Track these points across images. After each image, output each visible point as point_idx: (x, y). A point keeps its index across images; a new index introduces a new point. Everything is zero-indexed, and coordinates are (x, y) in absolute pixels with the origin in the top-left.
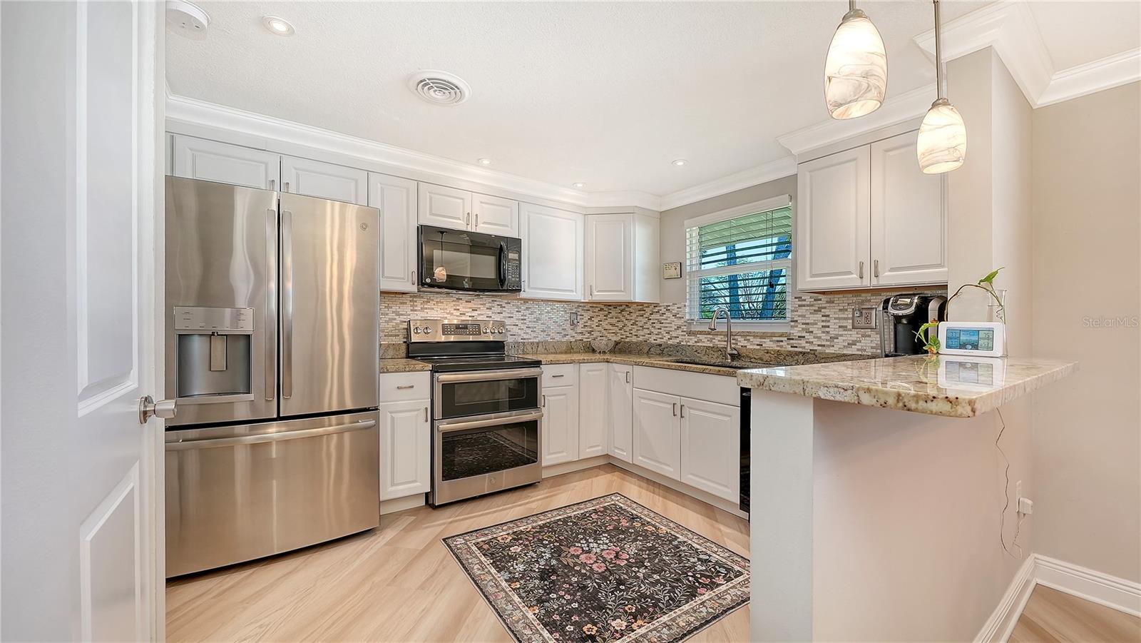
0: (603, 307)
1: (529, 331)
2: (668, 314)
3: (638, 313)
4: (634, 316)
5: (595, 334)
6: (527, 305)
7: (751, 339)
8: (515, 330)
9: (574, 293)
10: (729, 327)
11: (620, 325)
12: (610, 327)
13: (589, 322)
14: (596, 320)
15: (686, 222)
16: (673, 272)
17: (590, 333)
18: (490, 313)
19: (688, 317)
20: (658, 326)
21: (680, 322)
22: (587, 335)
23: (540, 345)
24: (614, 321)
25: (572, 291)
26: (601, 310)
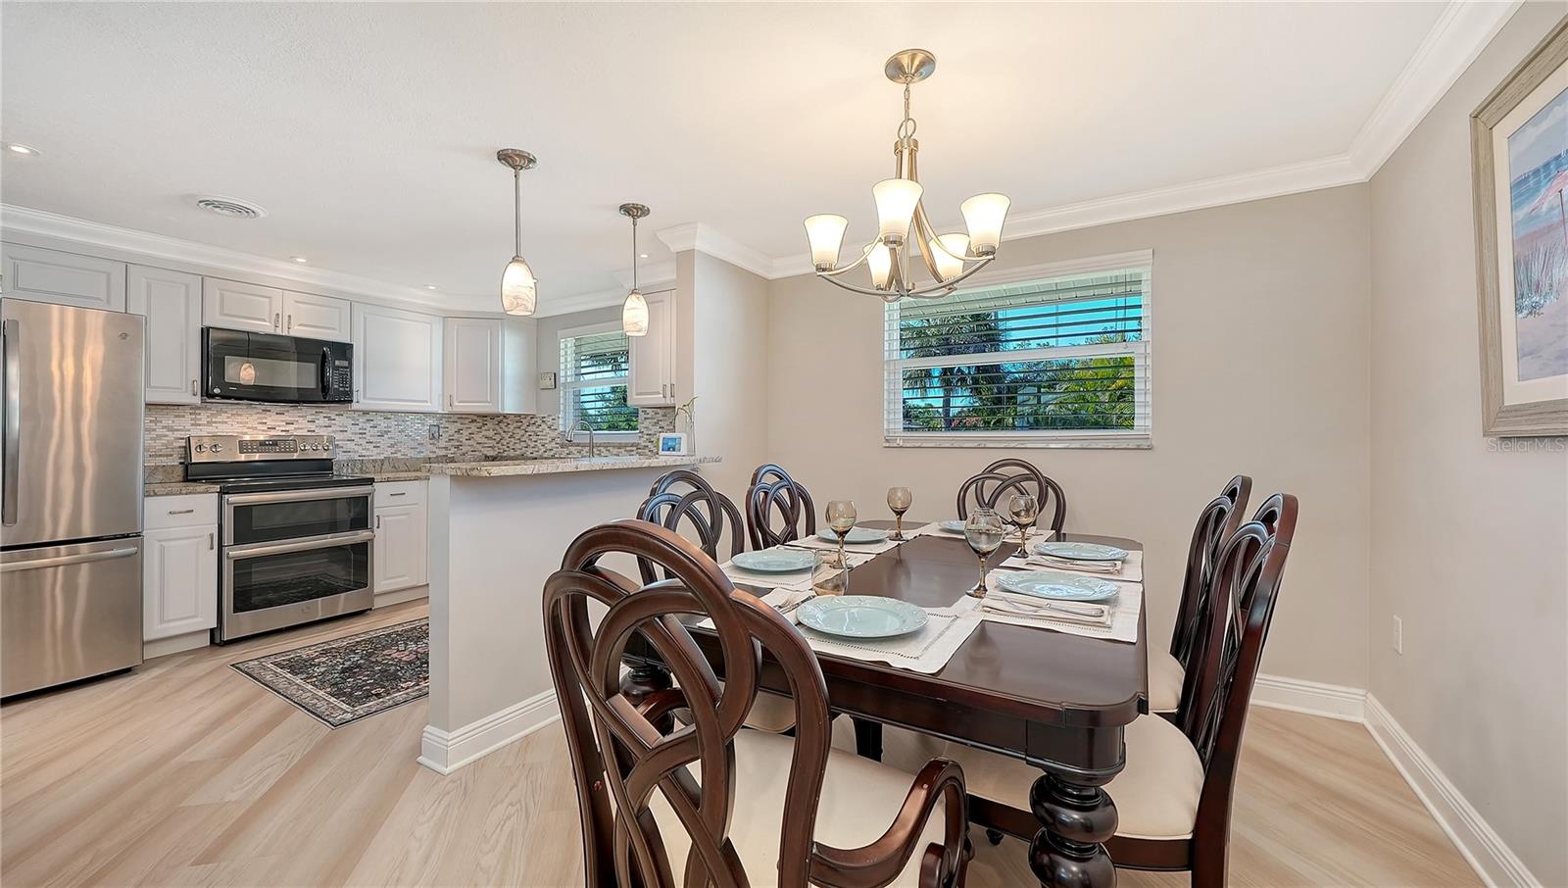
0: (475, 418)
1: (371, 446)
2: (543, 426)
3: (515, 425)
4: (512, 427)
5: (465, 449)
6: (368, 417)
7: (611, 449)
8: (350, 446)
9: (429, 404)
10: (591, 438)
11: (498, 438)
12: (486, 440)
13: (456, 436)
14: (465, 433)
15: (559, 332)
16: (549, 383)
17: (457, 447)
18: (312, 427)
19: (561, 429)
20: (534, 438)
21: (554, 434)
22: (453, 450)
23: (386, 463)
24: (491, 433)
25: (426, 402)
26: (473, 421)
